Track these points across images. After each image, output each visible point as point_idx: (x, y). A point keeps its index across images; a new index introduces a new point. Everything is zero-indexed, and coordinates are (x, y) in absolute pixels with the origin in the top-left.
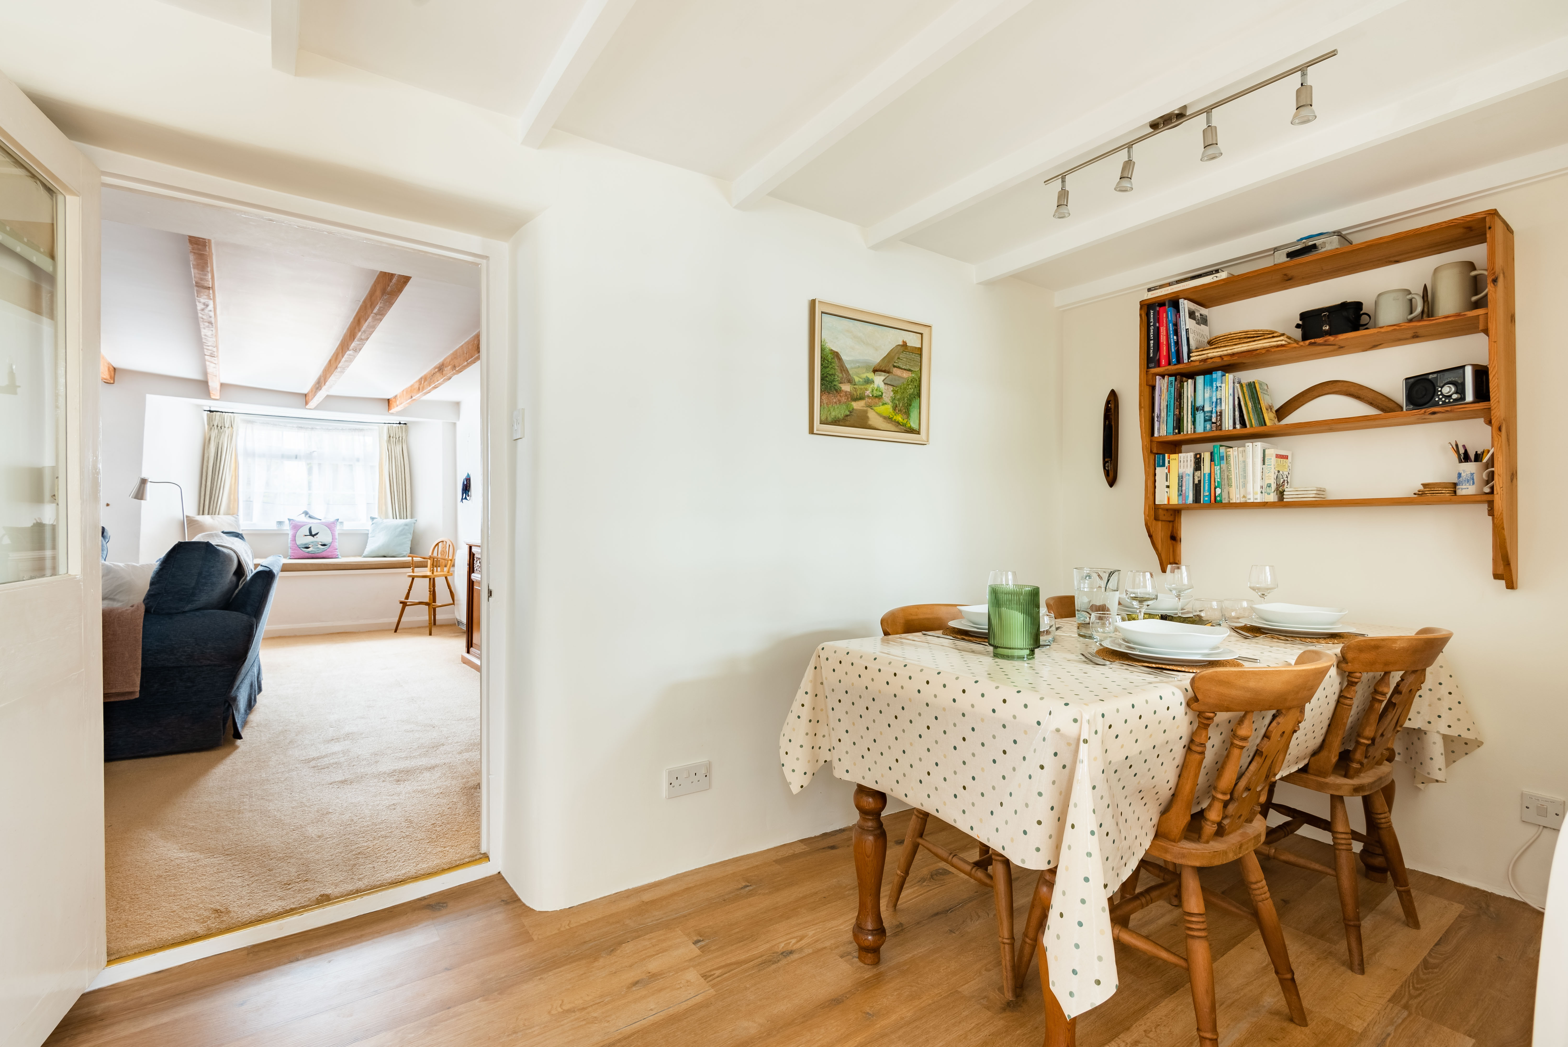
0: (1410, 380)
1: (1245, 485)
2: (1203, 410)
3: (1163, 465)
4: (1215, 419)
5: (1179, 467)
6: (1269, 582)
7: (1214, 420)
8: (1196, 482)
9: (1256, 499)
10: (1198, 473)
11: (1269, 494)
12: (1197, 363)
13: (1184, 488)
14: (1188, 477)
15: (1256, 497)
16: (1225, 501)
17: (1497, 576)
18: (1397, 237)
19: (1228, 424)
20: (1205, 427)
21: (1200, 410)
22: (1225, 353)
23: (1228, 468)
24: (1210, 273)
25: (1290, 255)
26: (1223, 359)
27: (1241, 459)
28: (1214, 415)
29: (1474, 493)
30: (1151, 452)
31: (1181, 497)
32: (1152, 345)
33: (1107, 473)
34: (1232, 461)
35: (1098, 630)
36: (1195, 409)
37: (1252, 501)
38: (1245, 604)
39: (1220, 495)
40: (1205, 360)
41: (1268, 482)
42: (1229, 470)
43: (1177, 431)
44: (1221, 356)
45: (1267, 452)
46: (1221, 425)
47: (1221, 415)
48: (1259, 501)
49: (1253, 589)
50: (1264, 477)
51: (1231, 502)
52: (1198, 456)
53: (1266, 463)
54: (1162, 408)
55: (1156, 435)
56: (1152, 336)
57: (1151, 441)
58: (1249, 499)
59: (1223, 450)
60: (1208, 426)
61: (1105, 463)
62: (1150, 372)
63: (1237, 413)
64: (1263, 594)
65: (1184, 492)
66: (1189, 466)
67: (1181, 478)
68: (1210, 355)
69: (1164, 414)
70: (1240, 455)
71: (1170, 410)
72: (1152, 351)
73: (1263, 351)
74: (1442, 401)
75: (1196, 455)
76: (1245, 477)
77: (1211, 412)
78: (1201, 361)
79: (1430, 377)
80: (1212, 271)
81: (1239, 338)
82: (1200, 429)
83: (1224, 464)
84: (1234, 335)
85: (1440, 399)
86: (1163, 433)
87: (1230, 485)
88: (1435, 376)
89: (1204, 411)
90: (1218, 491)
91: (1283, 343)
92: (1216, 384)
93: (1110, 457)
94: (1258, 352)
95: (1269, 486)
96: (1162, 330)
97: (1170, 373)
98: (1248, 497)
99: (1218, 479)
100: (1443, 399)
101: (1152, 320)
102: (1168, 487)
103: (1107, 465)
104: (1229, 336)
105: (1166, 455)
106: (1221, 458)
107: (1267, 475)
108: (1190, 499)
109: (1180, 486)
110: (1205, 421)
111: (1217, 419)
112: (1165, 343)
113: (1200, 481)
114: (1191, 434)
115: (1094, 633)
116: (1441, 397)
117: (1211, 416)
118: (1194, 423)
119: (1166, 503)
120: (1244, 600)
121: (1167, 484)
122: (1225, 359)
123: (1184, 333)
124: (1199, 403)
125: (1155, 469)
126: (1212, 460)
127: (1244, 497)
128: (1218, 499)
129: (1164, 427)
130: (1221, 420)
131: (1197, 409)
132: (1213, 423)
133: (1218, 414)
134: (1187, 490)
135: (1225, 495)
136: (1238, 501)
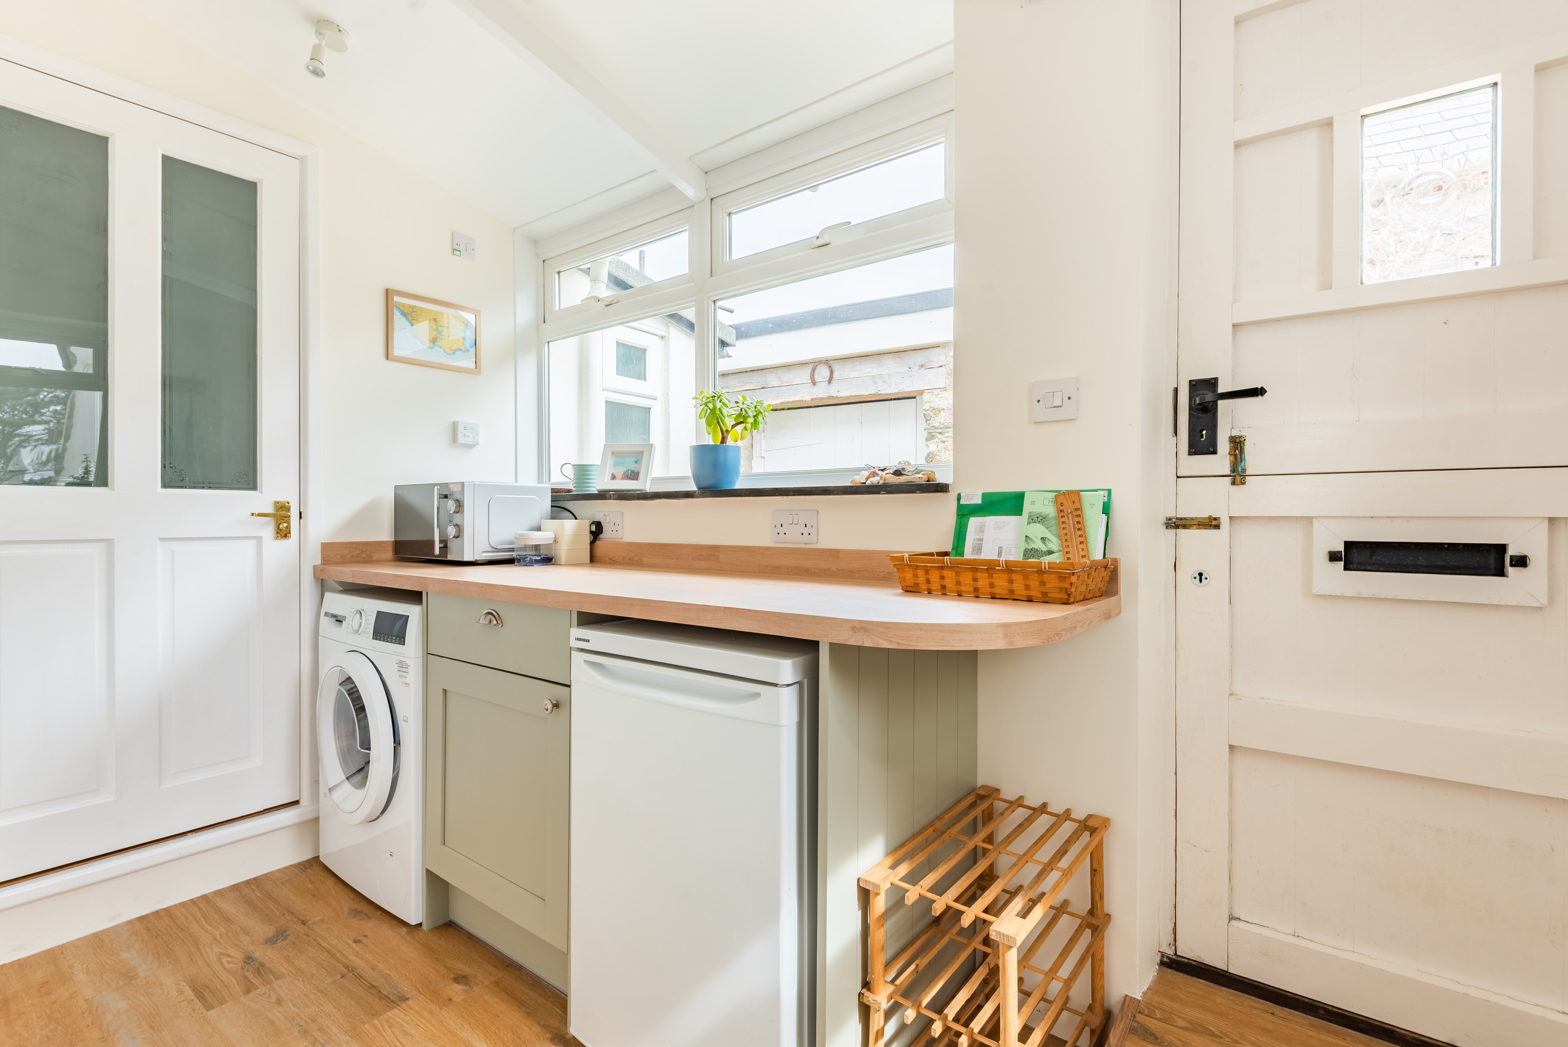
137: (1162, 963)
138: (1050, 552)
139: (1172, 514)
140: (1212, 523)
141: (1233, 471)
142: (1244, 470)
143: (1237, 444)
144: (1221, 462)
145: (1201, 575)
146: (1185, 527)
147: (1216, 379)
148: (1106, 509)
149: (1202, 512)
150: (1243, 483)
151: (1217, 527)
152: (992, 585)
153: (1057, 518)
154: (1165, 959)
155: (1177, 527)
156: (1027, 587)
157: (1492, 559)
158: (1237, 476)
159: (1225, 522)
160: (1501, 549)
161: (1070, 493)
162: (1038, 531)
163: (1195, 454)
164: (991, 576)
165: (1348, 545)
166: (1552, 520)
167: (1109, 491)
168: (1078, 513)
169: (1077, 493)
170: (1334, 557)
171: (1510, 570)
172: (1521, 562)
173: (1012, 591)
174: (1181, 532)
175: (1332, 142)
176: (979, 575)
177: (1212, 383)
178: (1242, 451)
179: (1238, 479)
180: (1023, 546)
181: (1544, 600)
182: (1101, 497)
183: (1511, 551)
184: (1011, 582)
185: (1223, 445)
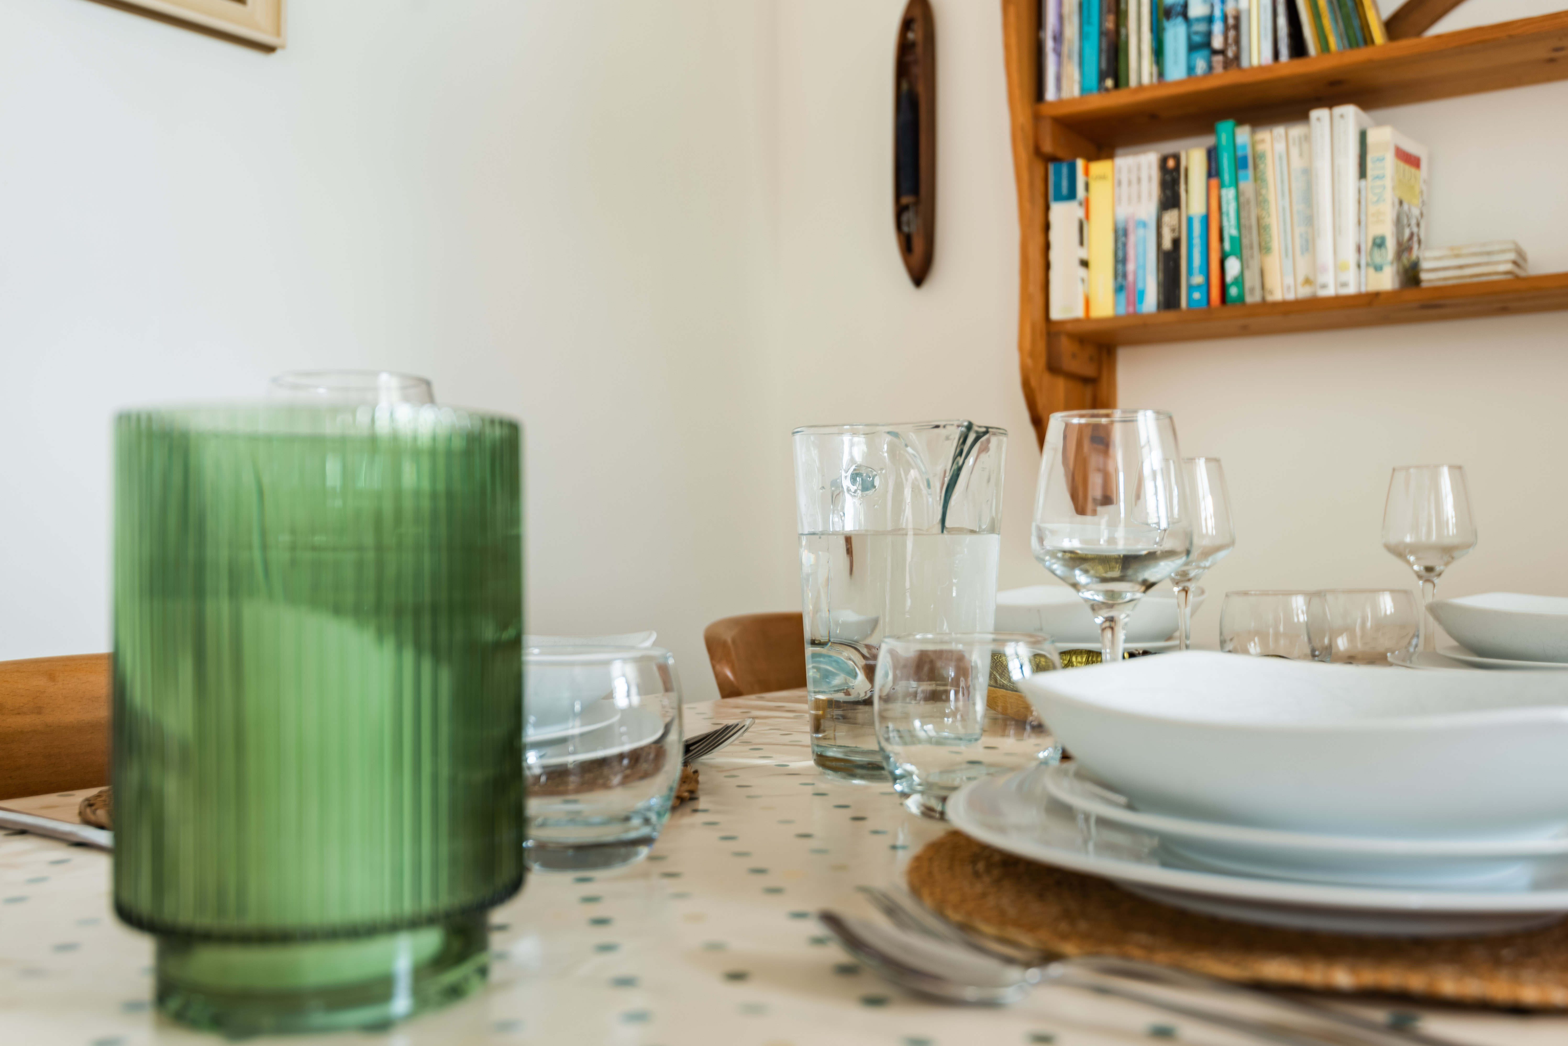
1: (1309, 245)
2: (1184, 14)
3: (1072, 195)
4: (1220, 37)
5: (1116, 201)
6: (1452, 530)
7: (1217, 43)
8: (1167, 244)
9: (1344, 285)
10: (1170, 217)
11: (1378, 268)
13: (1131, 267)
14: (1142, 231)
15: (1343, 278)
16: (1252, 298)
19: (1256, 52)
20: (1191, 69)
21: (1177, 15)
23: (1258, 193)
27: (1297, 163)
28: (1218, 28)
30: (1037, 151)
31: (1122, 297)
33: (906, 244)
34: (1271, 170)
35: (912, 734)
36: (1162, 13)
37: (1332, 293)
38: (1387, 604)
39: (1240, 280)
41: (1376, 230)
42: (1261, 201)
43: (1109, 83)
45: (1373, 137)
46: (1237, 58)
47: (1237, 27)
48: (1351, 290)
49: (1399, 552)
50: (1363, 218)
51: (1270, 298)
52: (1171, 165)
53: (1370, 172)
54: (1066, 10)
55: (1050, 94)
57: (1037, 118)
58: (1324, 286)
59: (1243, 134)
60: (1201, 65)
61: (900, 211)
63: (1282, 21)
64: (1429, 569)
65: (1130, 278)
66: (1145, 195)
67: (1121, 235)
69: (1071, 31)
70: (1294, 151)
71: (1089, 16)
75: (1164, 161)
76: (1310, 220)
77: (1210, 19)
82: (1176, 70)
83: (1247, 185)
86: (1072, 89)
87: (1265, 248)
89: (1186, 16)
90: (1233, 267)
93: (915, 190)
95: (1379, 243)
98: (1322, 279)
99: (1230, 230)
102: (1085, 264)
103: (905, 217)
105: (1080, 163)
106: (1240, 163)
107: (1372, 209)
108: (1150, 301)
109: (1120, 260)
110: (1192, 48)
111: (1226, 38)
113: (1176, 242)
114: (1151, 87)
115: (895, 749)
117: (1209, 34)
118: (1158, 52)
119: (1080, 313)
120: (1384, 590)
121: (1083, 254)
125: (1047, 208)
126: (1213, 171)
127: (1308, 281)
128: (1233, 291)
129: (1072, 72)
130: (1237, 41)
131: (1168, 13)
132: (1215, 52)
133: (1231, 21)
134: (1140, 271)
135: (1252, 279)
136: (1290, 296)
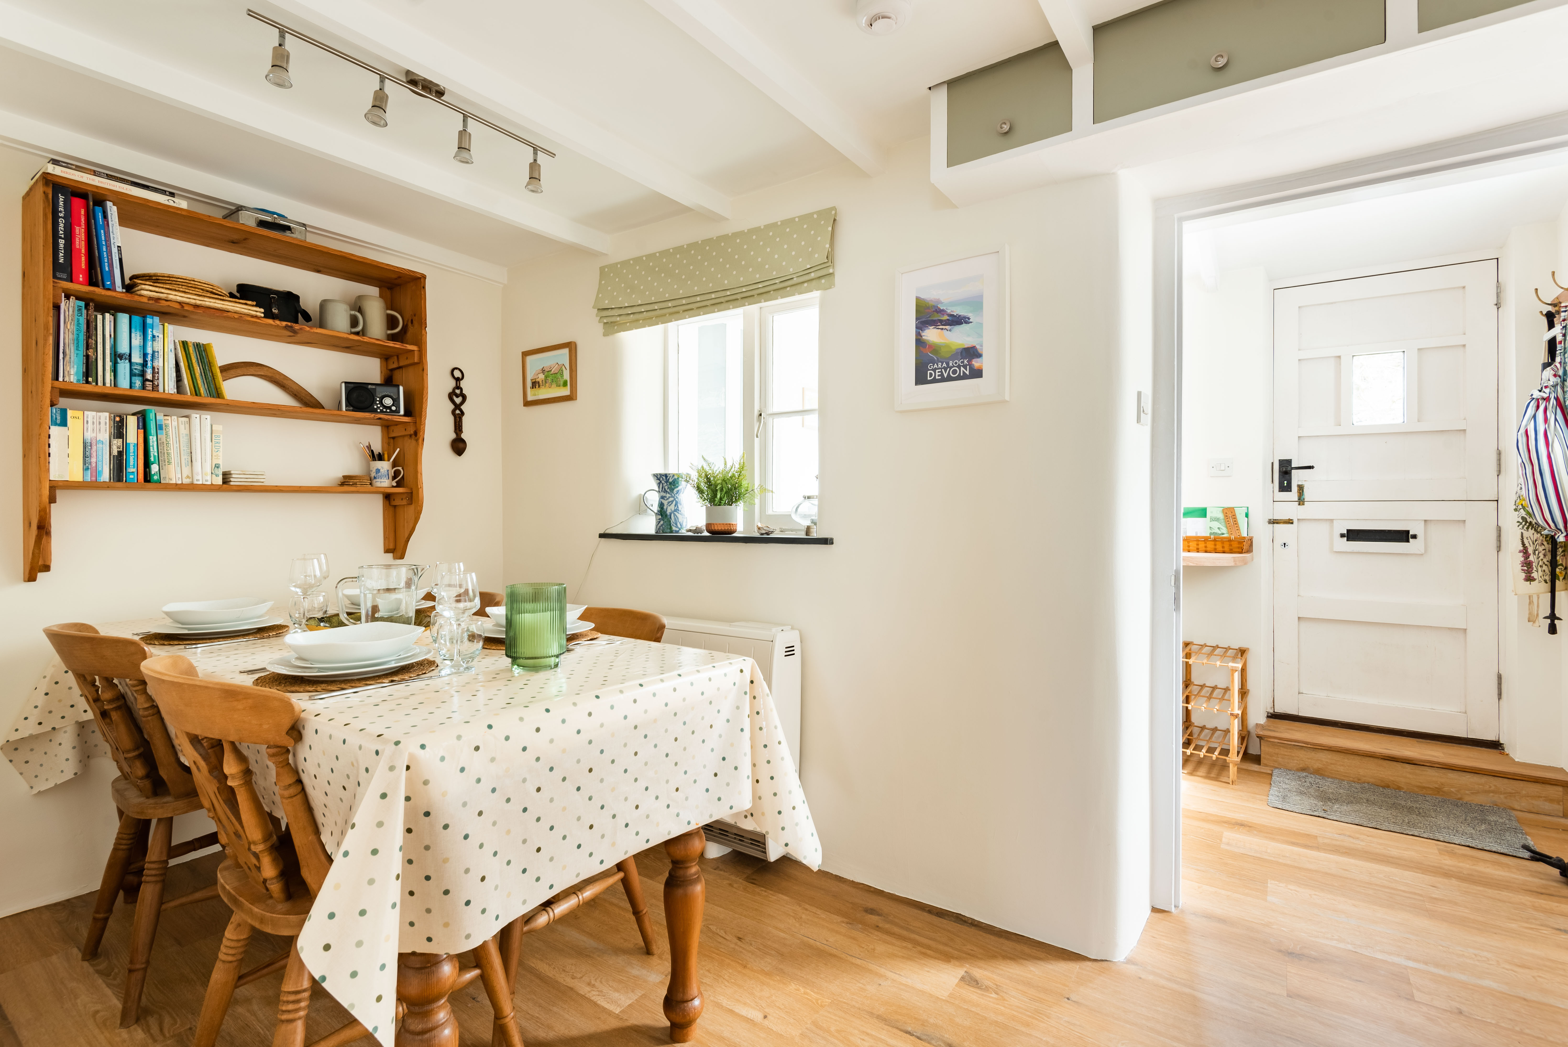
0: (349, 385)
1: (189, 464)
3: (63, 424)
4: (151, 375)
5: (85, 429)
8: (115, 453)
9: (203, 480)
10: (117, 442)
11: (217, 475)
12: (145, 300)
13: (94, 460)
14: (101, 446)
17: (387, 551)
18: (365, 261)
19: (168, 386)
20: (132, 383)
21: (126, 359)
22: (188, 300)
23: (166, 440)
24: (164, 192)
25: (262, 224)
26: (183, 307)
27: (184, 431)
29: (386, 486)
31: (89, 471)
32: (62, 246)
34: (171, 432)
36: (116, 357)
37: (200, 483)
39: (158, 473)
40: (158, 300)
42: (168, 443)
43: (87, 378)
44: (180, 303)
45: (215, 428)
47: (158, 373)
48: (208, 483)
52: (118, 419)
53: (214, 441)
54: (67, 341)
55: (61, 378)
56: (61, 232)
57: (53, 387)
59: (159, 417)
60: (137, 381)
62: (59, 285)
65: (94, 464)
66: (103, 429)
67: (90, 445)
68: (171, 297)
69: (70, 351)
70: (184, 426)
71: (78, 347)
72: (61, 254)
73: (236, 316)
74: (380, 410)
75: (115, 416)
77: (144, 366)
78: (150, 298)
79: (370, 387)
80: (165, 191)
81: (202, 290)
82: (124, 383)
84: (199, 284)
85: (379, 408)
86: (70, 377)
87: (169, 462)
88: (374, 387)
89: (130, 361)
90: (155, 468)
91: (258, 314)
92: (152, 332)
94: (229, 314)
95: (218, 467)
96: (77, 231)
97: (79, 294)
98: (196, 478)
100: (381, 408)
101: (61, 209)
102: (68, 455)
104: (192, 282)
106: (157, 427)
108: (105, 474)
109: (88, 456)
110: (133, 375)
111: (153, 376)
112: (83, 251)
113: (120, 453)
114: (109, 387)
116: (379, 406)
117: (143, 371)
118: (115, 372)
119: (62, 476)
122: (186, 308)
123: (115, 250)
124: (123, 348)
125: (50, 428)
126: (142, 427)
127: (189, 477)
128: (154, 478)
129: (70, 369)
130: (158, 379)
131: (121, 356)
132: (147, 380)
133: (156, 370)
134: (99, 464)
136: (180, 482)
137: (1268, 717)
138: (1223, 534)
139: (1271, 518)
140: (1290, 522)
141: (1299, 499)
142: (1304, 499)
143: (1301, 488)
144: (1294, 495)
145: (1285, 544)
146: (1277, 523)
147: (1291, 460)
148: (1247, 516)
149: (1286, 517)
150: (1303, 505)
151: (1292, 523)
152: (1206, 547)
153: (1225, 519)
154: (1269, 715)
155: (1274, 523)
156: (1223, 547)
157: (1404, 535)
158: (1301, 501)
159: (1295, 521)
160: (1408, 532)
161: (1230, 508)
162: (1216, 525)
163: (1282, 491)
164: (1205, 543)
165: (1348, 531)
166: (1425, 521)
167: (1248, 508)
168: (1234, 517)
169: (1233, 508)
170: (1342, 536)
171: (1411, 540)
172: (1414, 537)
173: (1215, 549)
174: (1275, 525)
175: (1340, 364)
176: (1200, 543)
177: (1289, 462)
178: (1303, 491)
179: (1301, 503)
180: (1209, 531)
181: (1423, 552)
182: (1245, 510)
183: (1411, 533)
184: (1215, 545)
185: (1294, 488)
